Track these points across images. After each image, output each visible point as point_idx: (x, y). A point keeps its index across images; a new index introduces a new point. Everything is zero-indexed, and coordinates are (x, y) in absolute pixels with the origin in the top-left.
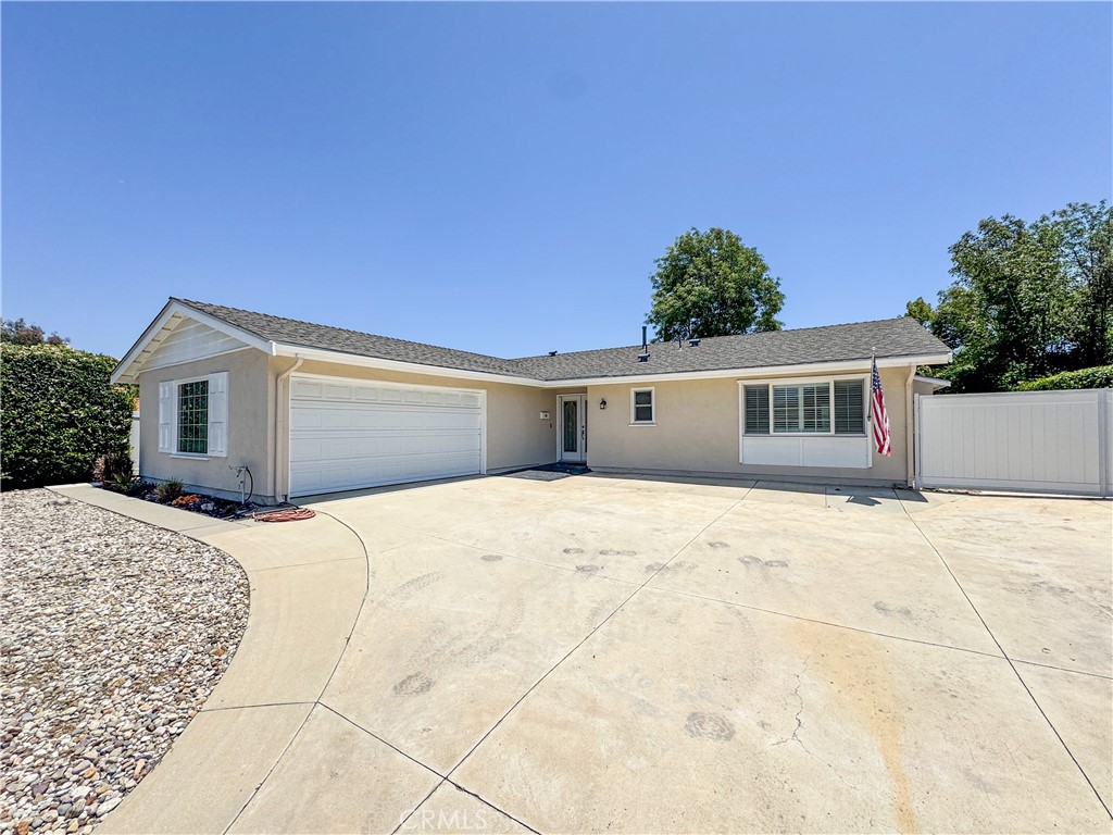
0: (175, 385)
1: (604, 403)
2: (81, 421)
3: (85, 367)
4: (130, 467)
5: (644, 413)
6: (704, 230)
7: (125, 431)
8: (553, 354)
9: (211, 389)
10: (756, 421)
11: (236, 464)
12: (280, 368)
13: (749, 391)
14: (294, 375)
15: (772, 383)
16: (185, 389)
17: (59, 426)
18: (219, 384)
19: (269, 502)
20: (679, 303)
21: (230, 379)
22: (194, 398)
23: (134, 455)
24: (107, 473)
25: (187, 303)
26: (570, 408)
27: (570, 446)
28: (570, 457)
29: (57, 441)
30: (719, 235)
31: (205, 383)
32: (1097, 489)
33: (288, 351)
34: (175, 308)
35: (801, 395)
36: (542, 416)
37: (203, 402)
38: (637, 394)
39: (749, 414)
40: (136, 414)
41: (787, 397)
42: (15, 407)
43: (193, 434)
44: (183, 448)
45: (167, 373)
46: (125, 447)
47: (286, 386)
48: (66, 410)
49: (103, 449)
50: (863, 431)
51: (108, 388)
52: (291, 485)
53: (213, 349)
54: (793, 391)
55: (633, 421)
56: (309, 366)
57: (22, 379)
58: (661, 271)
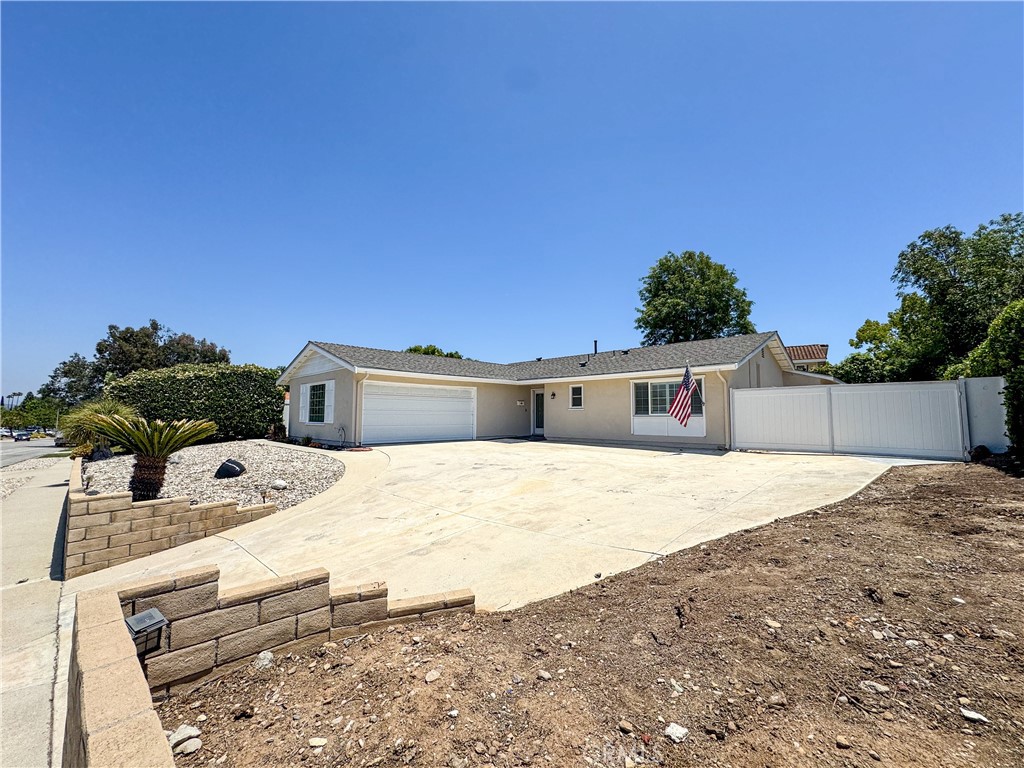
0: (309, 386)
1: (554, 395)
2: (263, 405)
3: (265, 376)
4: (285, 431)
5: (577, 402)
6: (679, 254)
7: (281, 412)
8: (539, 360)
9: (326, 389)
10: (641, 408)
11: (338, 427)
12: (359, 378)
13: (638, 387)
14: (365, 382)
15: (650, 381)
16: (313, 388)
17: (254, 408)
18: (330, 386)
19: (352, 445)
20: (655, 314)
21: (336, 384)
22: (318, 393)
23: (286, 423)
24: (275, 433)
25: (316, 344)
26: (540, 398)
27: (540, 423)
28: (539, 431)
29: (253, 416)
30: (690, 256)
31: (324, 386)
32: (828, 449)
33: (362, 370)
34: (311, 346)
35: (668, 390)
36: (519, 403)
37: (323, 395)
38: (574, 389)
39: (638, 402)
40: (287, 401)
41: (659, 391)
42: (237, 398)
43: (317, 413)
44: (311, 419)
45: (305, 380)
46: (281, 420)
47: (361, 387)
48: (257, 400)
49: (272, 421)
50: (702, 413)
51: (275, 387)
52: (363, 438)
53: (327, 368)
54: (663, 386)
55: (571, 406)
56: (372, 377)
57: (239, 384)
58: (646, 286)
